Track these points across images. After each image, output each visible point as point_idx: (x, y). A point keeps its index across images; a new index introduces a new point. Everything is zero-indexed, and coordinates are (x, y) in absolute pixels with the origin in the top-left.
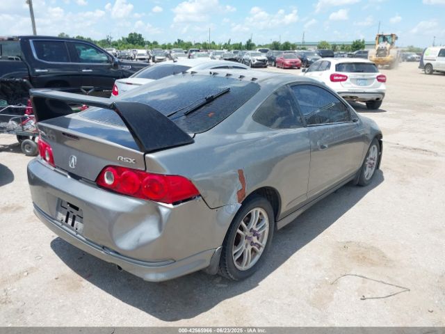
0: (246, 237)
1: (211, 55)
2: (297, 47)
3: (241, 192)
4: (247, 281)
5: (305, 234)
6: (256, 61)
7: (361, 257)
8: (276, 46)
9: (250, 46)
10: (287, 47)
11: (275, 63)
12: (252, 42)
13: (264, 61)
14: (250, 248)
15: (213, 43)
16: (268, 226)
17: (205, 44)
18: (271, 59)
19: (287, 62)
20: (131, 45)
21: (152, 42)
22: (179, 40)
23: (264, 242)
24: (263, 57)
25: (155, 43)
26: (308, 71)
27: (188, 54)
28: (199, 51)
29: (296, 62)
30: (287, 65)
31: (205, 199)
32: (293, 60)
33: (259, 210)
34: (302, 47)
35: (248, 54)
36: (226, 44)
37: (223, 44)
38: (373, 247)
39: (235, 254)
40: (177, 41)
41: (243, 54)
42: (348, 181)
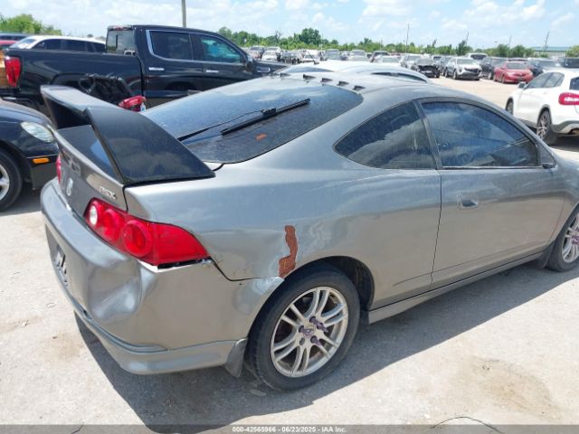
0: (301, 329)
1: (402, 60)
2: (535, 53)
3: (286, 262)
4: (298, 394)
5: (425, 334)
6: (464, 71)
7: (507, 389)
8: (502, 52)
9: (462, 50)
10: (519, 52)
11: (493, 75)
12: (468, 44)
13: (476, 70)
14: (308, 345)
15: (412, 44)
16: (347, 315)
17: (400, 45)
18: (486, 69)
19: (511, 73)
20: (303, 43)
21: (330, 41)
22: (366, 40)
23: (340, 339)
24: (476, 65)
25: (335, 42)
26: (528, 87)
27: (371, 58)
28: (386, 54)
29: (524, 75)
30: (509, 78)
31: (219, 265)
32: (521, 71)
33: (328, 291)
34: (542, 53)
35: (454, 61)
36: (429, 46)
37: (425, 46)
38: (533, 377)
39: (278, 352)
40: (363, 41)
41: (447, 60)
42: (528, 259)
